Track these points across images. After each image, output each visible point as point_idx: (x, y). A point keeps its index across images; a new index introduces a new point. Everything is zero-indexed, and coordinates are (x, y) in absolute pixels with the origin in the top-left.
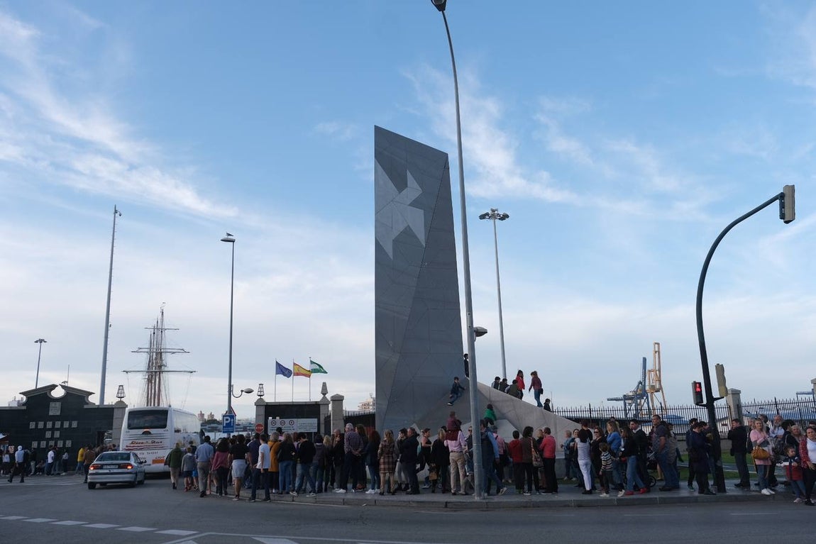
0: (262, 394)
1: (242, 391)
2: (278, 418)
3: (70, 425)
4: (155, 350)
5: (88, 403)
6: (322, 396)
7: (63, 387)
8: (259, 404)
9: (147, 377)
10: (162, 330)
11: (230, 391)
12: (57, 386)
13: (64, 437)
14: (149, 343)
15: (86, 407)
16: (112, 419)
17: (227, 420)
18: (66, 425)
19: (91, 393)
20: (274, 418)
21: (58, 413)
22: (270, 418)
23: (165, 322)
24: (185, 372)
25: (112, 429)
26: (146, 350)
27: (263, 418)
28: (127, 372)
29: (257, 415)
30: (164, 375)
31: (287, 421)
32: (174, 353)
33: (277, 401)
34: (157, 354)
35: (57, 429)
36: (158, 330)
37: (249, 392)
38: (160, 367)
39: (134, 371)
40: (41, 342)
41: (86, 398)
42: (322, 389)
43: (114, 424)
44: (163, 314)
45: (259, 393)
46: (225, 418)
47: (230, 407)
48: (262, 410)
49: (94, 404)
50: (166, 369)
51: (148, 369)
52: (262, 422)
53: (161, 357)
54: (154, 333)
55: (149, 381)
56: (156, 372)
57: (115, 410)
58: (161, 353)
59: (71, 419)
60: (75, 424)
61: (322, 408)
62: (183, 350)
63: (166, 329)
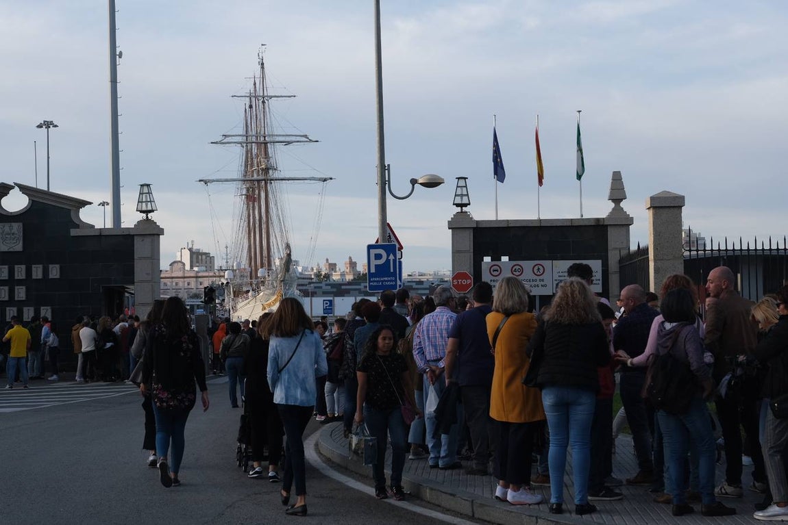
0: (465, 200)
1: (414, 182)
2: (505, 259)
3: (46, 272)
4: (254, 139)
5: (79, 225)
6: (612, 205)
7: (24, 189)
8: (460, 225)
9: (244, 192)
10: (264, 99)
11: (384, 183)
12: (12, 188)
13: (35, 299)
14: (242, 124)
15: (74, 232)
16: (133, 259)
17: (378, 257)
18: (37, 272)
19: (84, 203)
20: (496, 258)
21: (19, 247)
22: (487, 259)
23: (268, 84)
24: (312, 179)
25: (133, 283)
27: (468, 258)
28: (206, 182)
29: (456, 252)
31: (528, 265)
32: (288, 143)
33: (500, 218)
34: (259, 144)
35: (20, 282)
36: (258, 101)
37: (432, 183)
38: (266, 170)
39: (218, 181)
40: (48, 127)
41: (72, 214)
42: (612, 188)
43: (137, 270)
44: (263, 68)
45: (458, 201)
46: (373, 252)
47: (385, 227)
48: (468, 241)
49: (93, 227)
50: (276, 175)
51: (245, 176)
52: (468, 269)
53: (266, 153)
54: (251, 107)
55: (251, 198)
56: (259, 181)
57: (137, 241)
58: (266, 144)
59: (46, 261)
60: (55, 272)
61: (612, 234)
62: (306, 136)
63: (271, 97)
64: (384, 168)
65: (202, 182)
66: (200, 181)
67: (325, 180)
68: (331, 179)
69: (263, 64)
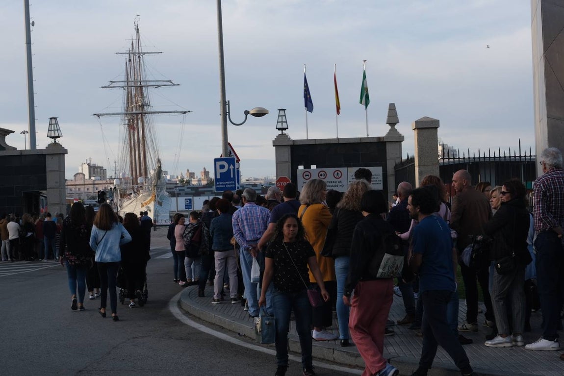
0: (285, 126)
1: (247, 113)
2: (314, 167)
4: (133, 84)
5: (5, 147)
6: (389, 127)
8: (281, 143)
9: (127, 122)
10: (140, 55)
11: (225, 114)
14: (124, 73)
15: (1, 153)
16: (45, 172)
17: (222, 167)
19: (8, 132)
20: (307, 167)
22: (301, 167)
23: (142, 43)
24: (175, 112)
25: (45, 189)
26: (122, 84)
27: (288, 167)
28: (99, 116)
29: (279, 163)
30: (148, 118)
31: (330, 171)
32: (158, 86)
33: (310, 138)
34: (136, 87)
36: (135, 56)
37: (260, 114)
38: (142, 106)
39: (107, 114)
42: (389, 116)
43: (48, 179)
44: (138, 32)
45: (280, 126)
46: (219, 163)
47: (227, 145)
48: (287, 154)
49: (15, 149)
50: (149, 110)
51: (127, 111)
52: (287, 175)
53: (142, 94)
54: (130, 60)
55: (132, 127)
56: (137, 114)
58: (141, 87)
61: (389, 149)
62: (170, 81)
63: (144, 53)
64: (225, 104)
65: (96, 116)
66: (94, 115)
67: (185, 113)
68: (189, 112)
69: (138, 30)
